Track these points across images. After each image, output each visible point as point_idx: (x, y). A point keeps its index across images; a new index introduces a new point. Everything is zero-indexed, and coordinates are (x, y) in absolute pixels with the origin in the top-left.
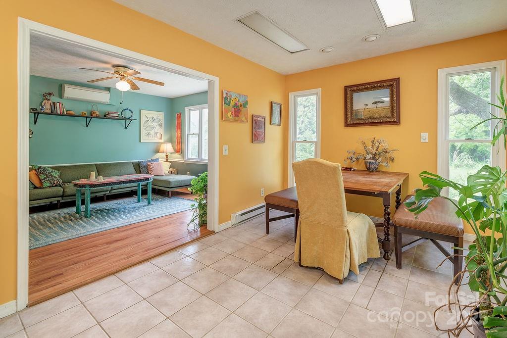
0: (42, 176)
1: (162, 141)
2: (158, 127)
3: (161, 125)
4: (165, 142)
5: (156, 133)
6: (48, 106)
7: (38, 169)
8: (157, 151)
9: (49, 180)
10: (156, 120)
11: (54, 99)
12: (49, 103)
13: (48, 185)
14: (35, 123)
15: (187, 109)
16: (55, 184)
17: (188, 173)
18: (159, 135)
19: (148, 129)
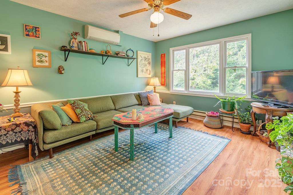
0: (78, 111)
1: (150, 76)
2: (148, 65)
3: (149, 63)
4: (152, 77)
5: (147, 70)
6: (75, 45)
7: (74, 104)
8: (148, 84)
9: (84, 115)
10: (147, 59)
11: (79, 38)
12: (76, 42)
13: (84, 119)
14: (66, 61)
15: (171, 50)
16: (89, 117)
17: (175, 102)
18: (148, 71)
19: (142, 66)
